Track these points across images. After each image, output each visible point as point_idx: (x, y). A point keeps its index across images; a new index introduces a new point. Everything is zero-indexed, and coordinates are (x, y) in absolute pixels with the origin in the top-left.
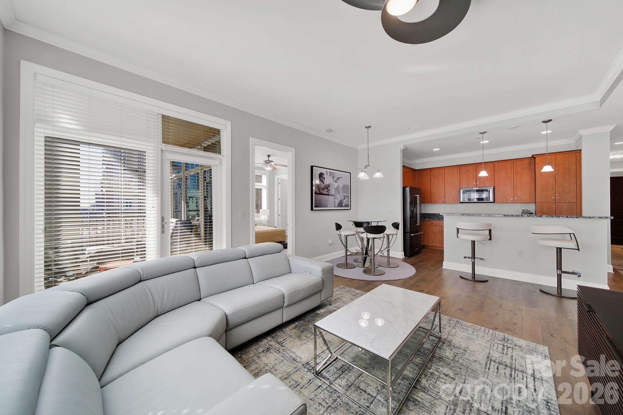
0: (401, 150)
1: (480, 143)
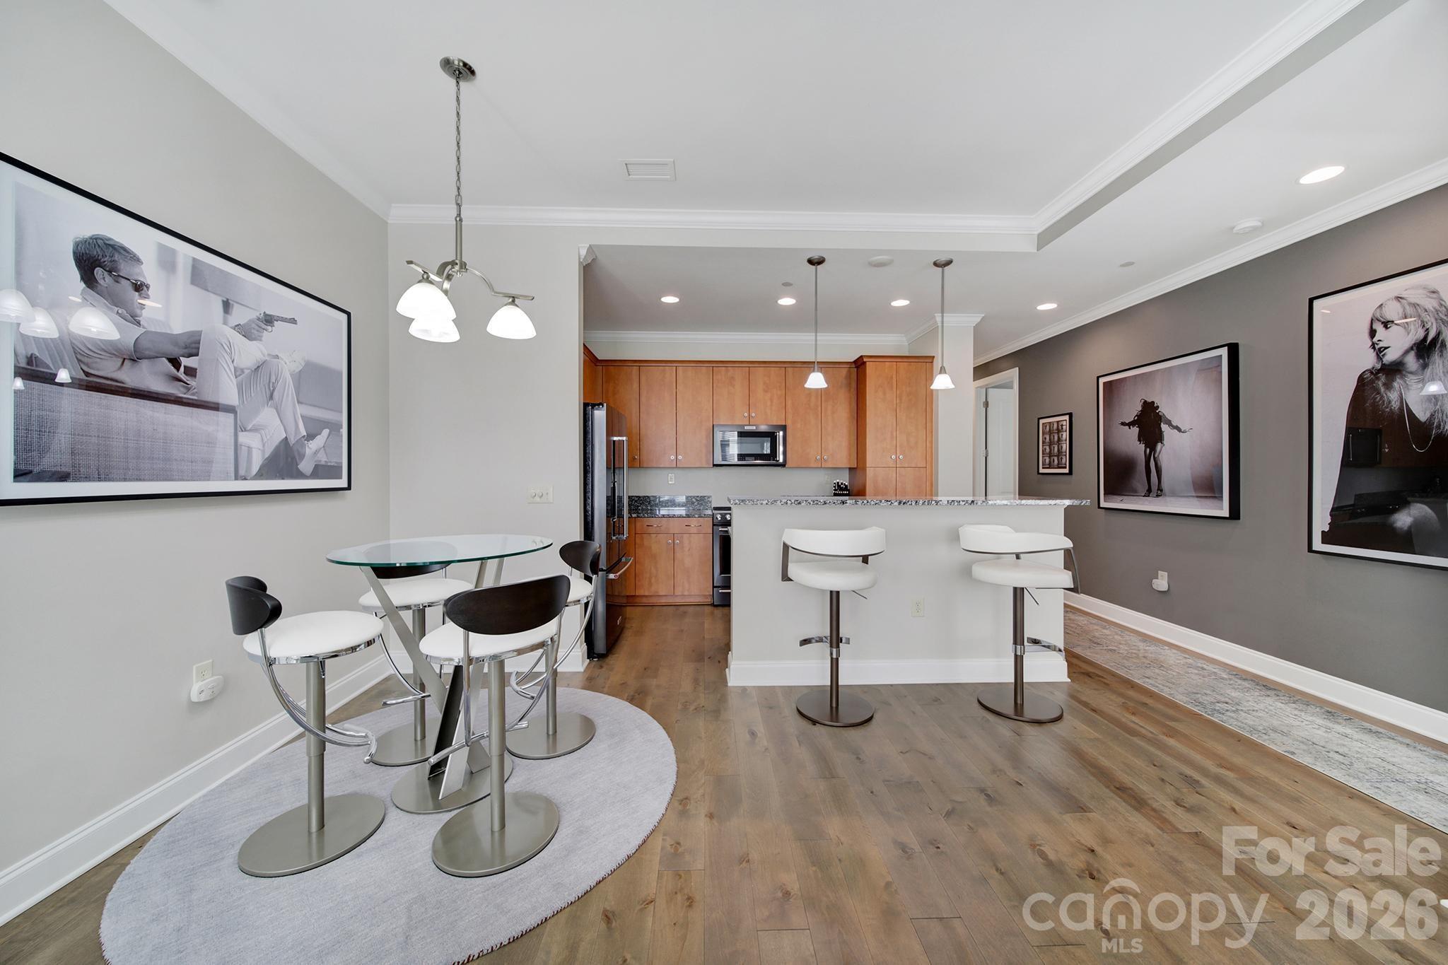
0: (580, 263)
1: (777, 302)
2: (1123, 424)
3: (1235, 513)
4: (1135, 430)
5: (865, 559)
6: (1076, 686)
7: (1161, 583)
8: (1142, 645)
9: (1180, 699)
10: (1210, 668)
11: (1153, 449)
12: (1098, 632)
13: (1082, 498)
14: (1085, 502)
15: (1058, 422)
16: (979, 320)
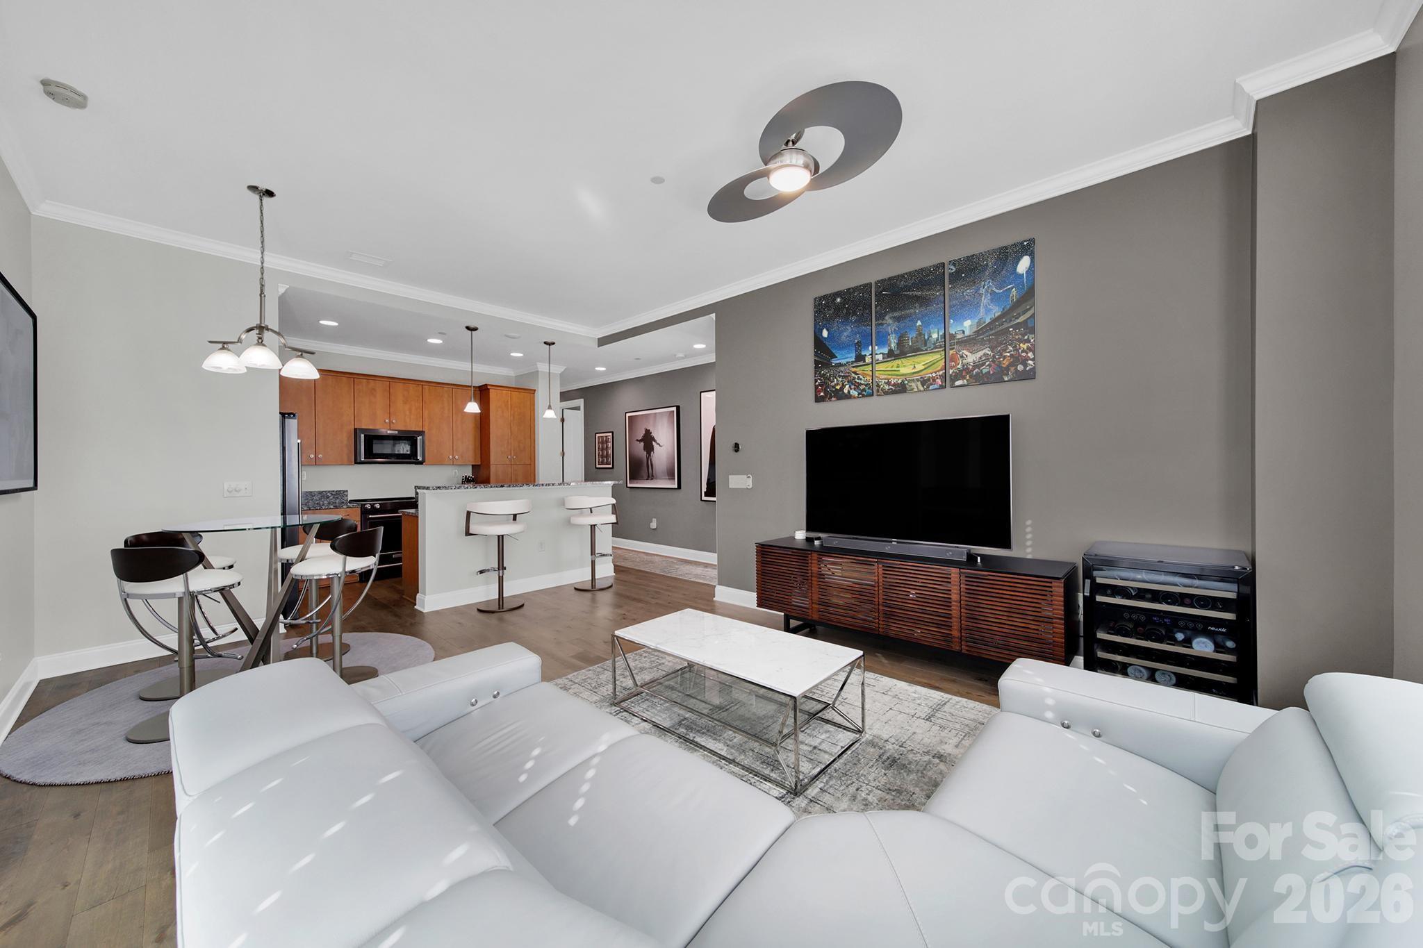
1: (426, 340)
2: (637, 440)
3: (679, 487)
4: (642, 444)
5: (515, 517)
6: (618, 576)
7: (654, 525)
8: (645, 557)
9: (658, 572)
10: (671, 560)
11: (650, 455)
12: (627, 555)
13: (619, 480)
14: (621, 482)
15: (606, 436)
16: (563, 370)
